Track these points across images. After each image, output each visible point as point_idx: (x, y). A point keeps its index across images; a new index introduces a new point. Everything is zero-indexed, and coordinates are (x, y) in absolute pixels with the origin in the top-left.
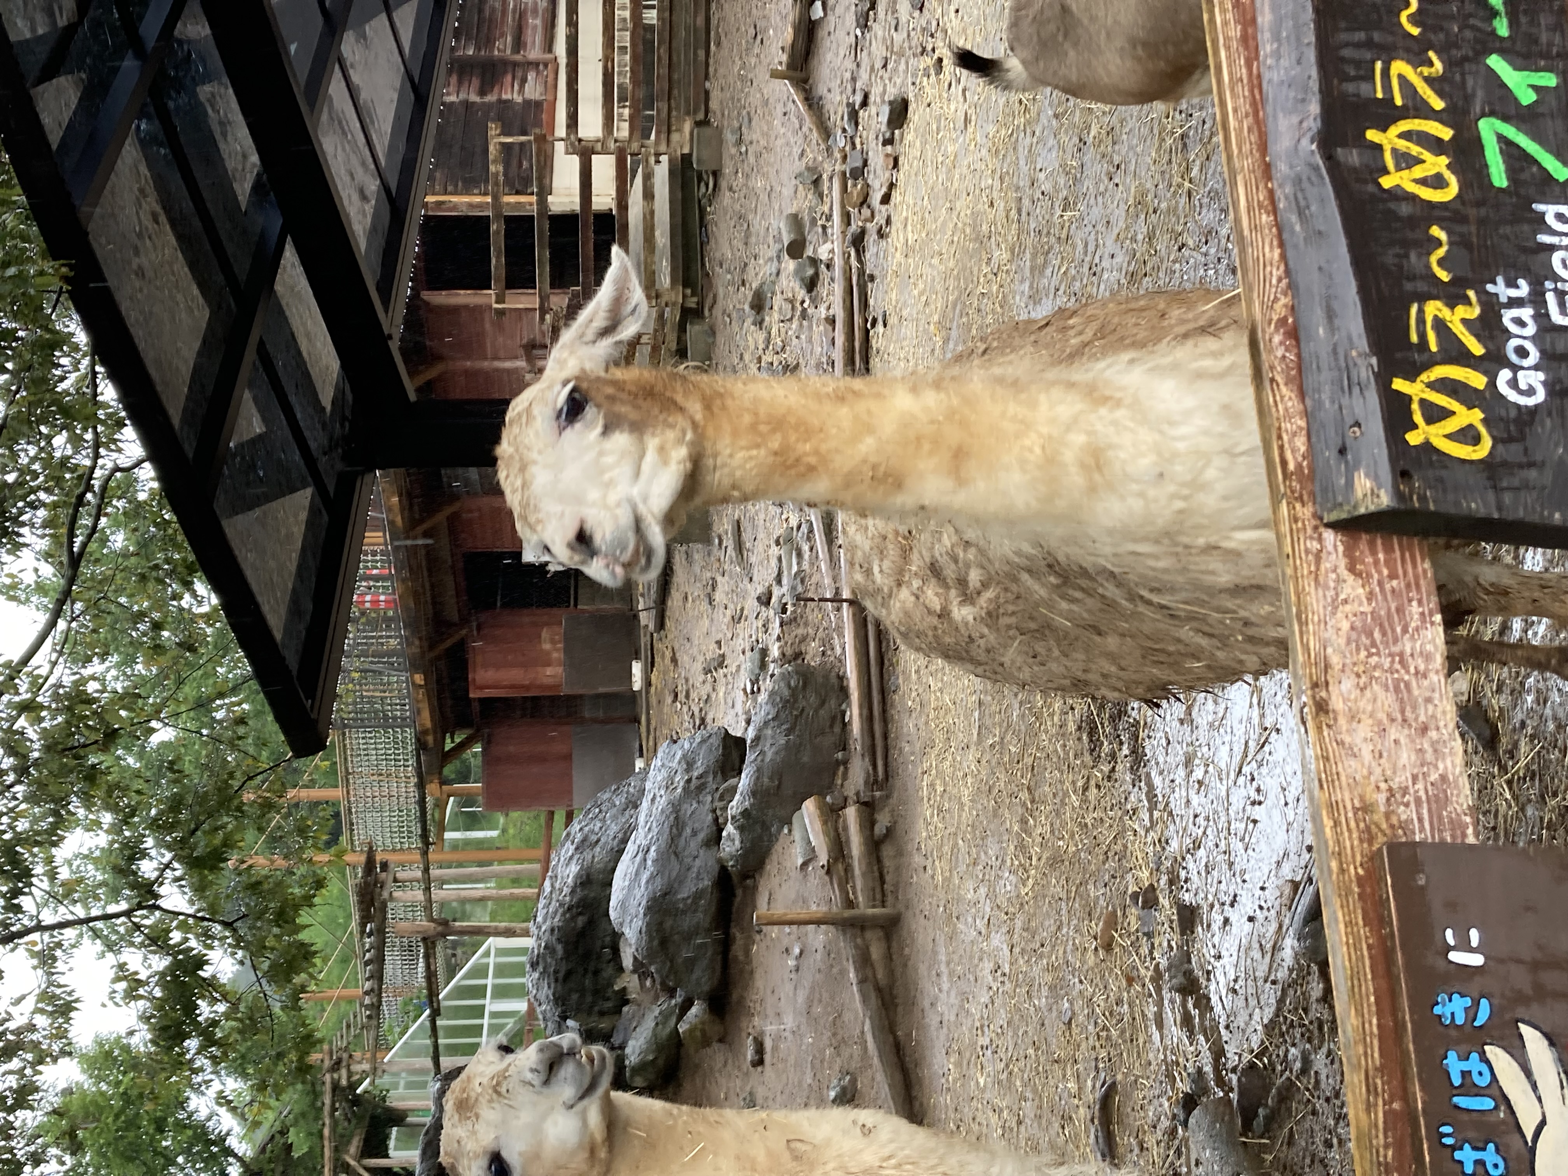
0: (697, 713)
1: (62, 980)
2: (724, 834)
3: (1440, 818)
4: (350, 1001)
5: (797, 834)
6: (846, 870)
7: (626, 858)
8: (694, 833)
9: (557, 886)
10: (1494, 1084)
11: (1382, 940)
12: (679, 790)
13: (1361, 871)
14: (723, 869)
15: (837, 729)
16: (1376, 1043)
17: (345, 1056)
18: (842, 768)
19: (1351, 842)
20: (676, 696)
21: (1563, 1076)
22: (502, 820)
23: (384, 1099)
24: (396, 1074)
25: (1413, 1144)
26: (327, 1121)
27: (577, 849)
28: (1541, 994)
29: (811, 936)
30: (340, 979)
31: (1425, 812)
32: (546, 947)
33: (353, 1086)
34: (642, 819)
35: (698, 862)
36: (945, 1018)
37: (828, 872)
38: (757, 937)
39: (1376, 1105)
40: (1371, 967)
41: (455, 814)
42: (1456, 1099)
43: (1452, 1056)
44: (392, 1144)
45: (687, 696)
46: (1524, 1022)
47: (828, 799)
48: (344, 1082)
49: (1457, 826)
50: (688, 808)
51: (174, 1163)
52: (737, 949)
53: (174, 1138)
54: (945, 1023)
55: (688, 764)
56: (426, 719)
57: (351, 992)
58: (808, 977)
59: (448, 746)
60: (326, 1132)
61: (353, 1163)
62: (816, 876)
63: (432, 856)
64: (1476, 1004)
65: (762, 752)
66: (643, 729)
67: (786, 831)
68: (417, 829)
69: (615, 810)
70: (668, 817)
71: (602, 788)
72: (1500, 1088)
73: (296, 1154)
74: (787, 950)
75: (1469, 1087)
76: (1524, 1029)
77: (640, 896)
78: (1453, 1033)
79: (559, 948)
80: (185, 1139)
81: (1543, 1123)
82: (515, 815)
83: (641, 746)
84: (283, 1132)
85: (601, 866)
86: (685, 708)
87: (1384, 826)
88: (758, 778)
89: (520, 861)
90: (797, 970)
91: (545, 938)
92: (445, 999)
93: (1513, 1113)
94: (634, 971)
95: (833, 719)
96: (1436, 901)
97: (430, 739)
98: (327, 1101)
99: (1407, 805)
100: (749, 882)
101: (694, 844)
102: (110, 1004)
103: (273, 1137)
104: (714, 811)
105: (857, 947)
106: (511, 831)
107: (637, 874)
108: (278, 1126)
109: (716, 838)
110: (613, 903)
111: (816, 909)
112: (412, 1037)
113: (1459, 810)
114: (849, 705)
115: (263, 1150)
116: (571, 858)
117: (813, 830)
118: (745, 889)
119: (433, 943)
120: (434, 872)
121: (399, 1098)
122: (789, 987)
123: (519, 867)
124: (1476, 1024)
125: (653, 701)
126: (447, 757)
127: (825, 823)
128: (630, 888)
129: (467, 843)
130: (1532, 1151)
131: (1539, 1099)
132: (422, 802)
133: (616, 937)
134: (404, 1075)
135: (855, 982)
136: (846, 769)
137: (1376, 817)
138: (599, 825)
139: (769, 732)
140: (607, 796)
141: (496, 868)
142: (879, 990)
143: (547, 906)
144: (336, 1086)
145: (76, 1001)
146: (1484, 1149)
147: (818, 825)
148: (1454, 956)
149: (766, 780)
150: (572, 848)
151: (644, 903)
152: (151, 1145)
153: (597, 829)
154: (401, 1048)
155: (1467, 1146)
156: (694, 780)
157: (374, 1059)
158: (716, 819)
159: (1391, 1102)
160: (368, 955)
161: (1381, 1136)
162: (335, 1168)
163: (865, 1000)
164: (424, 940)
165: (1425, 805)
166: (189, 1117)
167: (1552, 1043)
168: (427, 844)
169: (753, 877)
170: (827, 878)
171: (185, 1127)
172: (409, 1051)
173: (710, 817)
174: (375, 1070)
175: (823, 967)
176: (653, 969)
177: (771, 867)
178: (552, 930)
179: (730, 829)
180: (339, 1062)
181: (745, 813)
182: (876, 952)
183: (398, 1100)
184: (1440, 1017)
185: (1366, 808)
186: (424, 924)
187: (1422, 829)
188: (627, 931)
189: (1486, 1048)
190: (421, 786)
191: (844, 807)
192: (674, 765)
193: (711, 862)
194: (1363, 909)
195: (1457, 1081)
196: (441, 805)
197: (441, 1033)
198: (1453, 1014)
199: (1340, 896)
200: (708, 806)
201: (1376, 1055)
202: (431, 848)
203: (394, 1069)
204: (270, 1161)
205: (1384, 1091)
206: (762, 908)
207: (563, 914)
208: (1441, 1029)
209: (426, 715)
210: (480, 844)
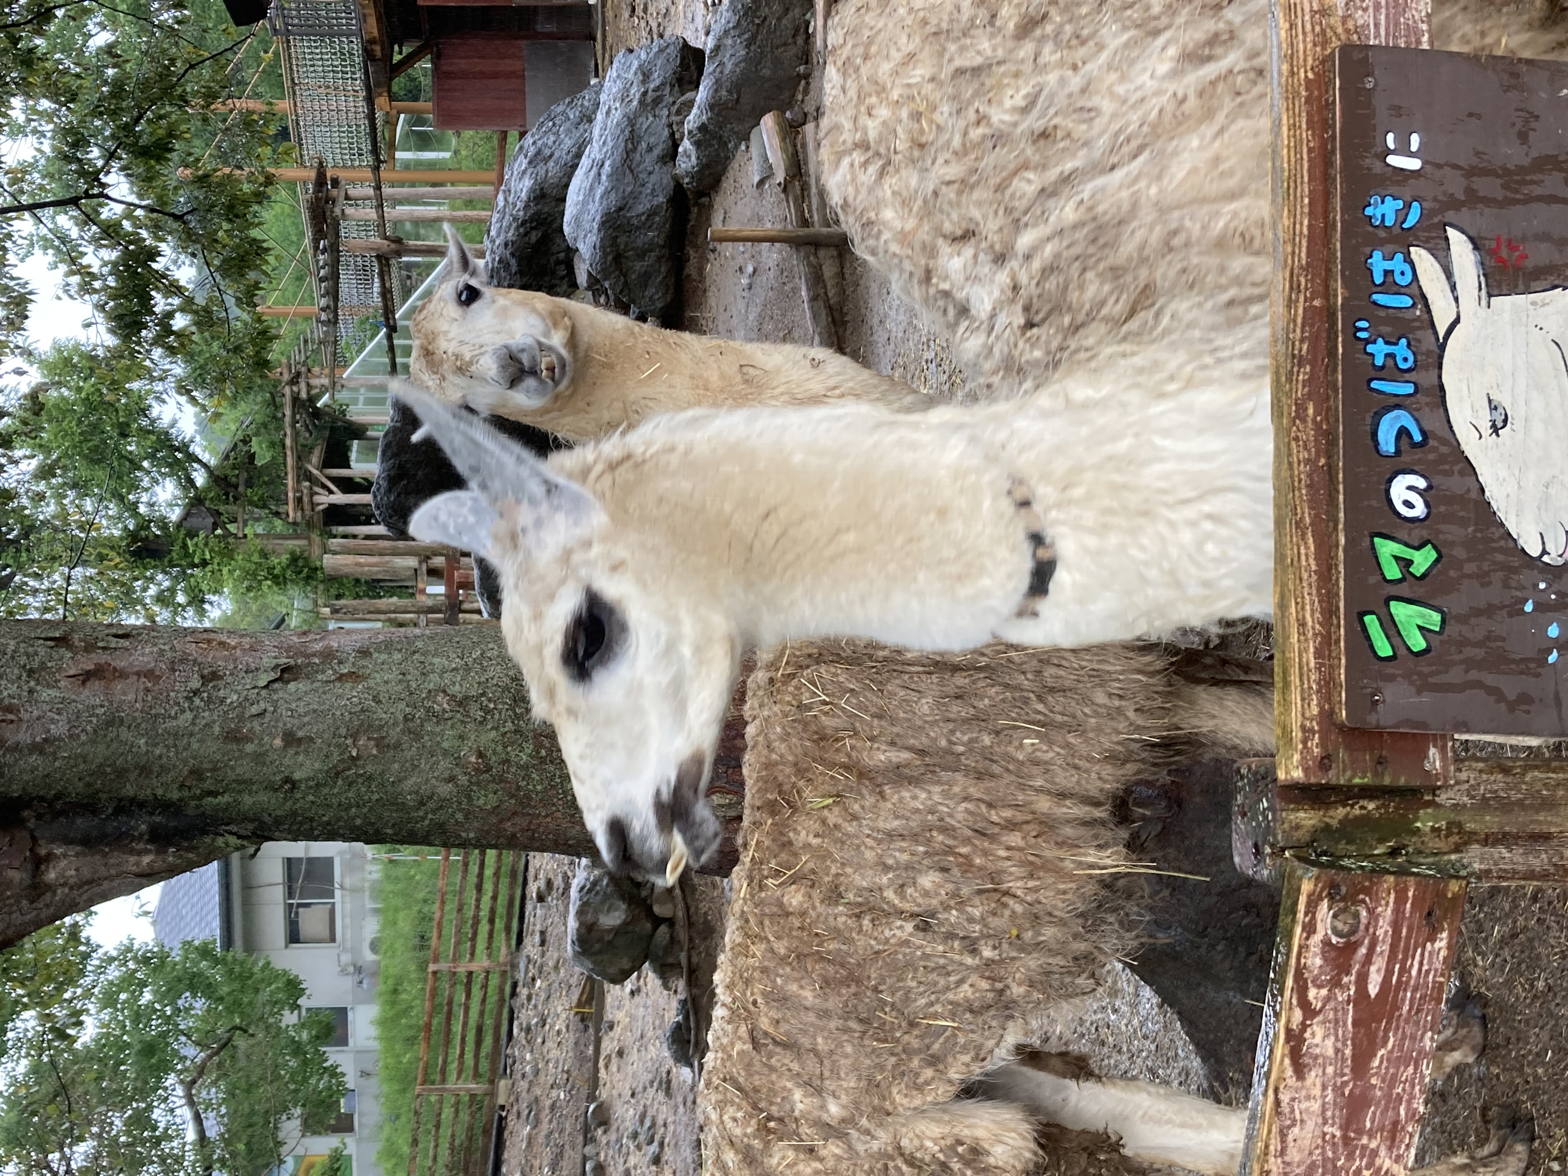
0: (655, 29)
1: (15, 273)
2: (680, 149)
3: (1397, 24)
4: (307, 318)
5: (754, 151)
6: (802, 190)
7: (579, 173)
8: (650, 149)
9: (511, 200)
10: (1415, 285)
11: (1323, 143)
12: (635, 103)
13: (1310, 75)
14: (678, 186)
15: (800, 41)
16: (1304, 243)
17: (303, 369)
18: (803, 82)
19: (1305, 46)
20: (633, 10)
21: (1482, 278)
22: (454, 141)
23: (343, 413)
24: (356, 390)
25: (1329, 338)
26: (289, 432)
27: (530, 163)
28: (1473, 199)
29: (764, 254)
30: (295, 295)
31: (1383, 17)
32: (500, 262)
33: (312, 400)
34: (596, 132)
35: (654, 178)
36: (893, 335)
37: (785, 190)
38: (711, 256)
39: (1297, 300)
40: (1309, 171)
41: (407, 135)
42: (1375, 297)
43: (1377, 255)
44: (353, 456)
45: (645, 10)
46: (1452, 226)
47: (788, 114)
48: (304, 395)
49: (1413, 31)
50: (645, 122)
51: (140, 468)
52: (691, 269)
53: (138, 444)
54: (892, 339)
55: (644, 74)
56: (372, 27)
57: (306, 309)
58: (761, 294)
59: (397, 58)
60: (288, 442)
61: (315, 472)
62: (772, 193)
63: (383, 175)
64: (1408, 206)
65: (721, 64)
66: (599, 46)
67: (743, 147)
68: (366, 146)
69: (568, 123)
70: (623, 131)
71: (556, 101)
72: (1420, 287)
73: (259, 463)
74: (741, 269)
75: (1389, 285)
76: (1451, 232)
77: (595, 211)
78: (1382, 234)
79: (513, 262)
80: (149, 443)
81: (1457, 321)
82: (468, 133)
83: (596, 65)
84: (246, 441)
85: (556, 180)
86: (643, 24)
87: (1340, 30)
88: (716, 91)
89: (474, 183)
90: (750, 288)
91: (498, 252)
92: (401, 318)
93: (1429, 311)
94: (589, 288)
95: (797, 30)
96: (1381, 104)
97: (377, 49)
98: (288, 412)
99: (1365, 10)
100: (705, 200)
101: (649, 161)
102: (65, 297)
103: (236, 445)
104: (670, 126)
105: (810, 264)
106: (464, 153)
107: (592, 188)
108: (240, 435)
109: (671, 154)
110: (567, 218)
111: (769, 226)
112: (370, 354)
113: (1417, 17)
114: (814, 15)
115: (227, 457)
116: (524, 172)
117: (771, 145)
118: (701, 206)
119: (387, 260)
120: (386, 190)
121: (358, 413)
122: (741, 305)
123: (472, 189)
124: (1405, 226)
125: (610, 14)
126: (396, 69)
127: (783, 139)
128: (585, 203)
129: (419, 164)
130: (1443, 347)
131: (1456, 299)
132: (371, 117)
133: (571, 252)
134: (362, 391)
135: (806, 299)
136: (808, 84)
137: (1332, 20)
138: (552, 138)
139: (729, 42)
140: (561, 108)
141: (449, 189)
142: (830, 308)
143: (501, 220)
144: (296, 399)
145: (31, 293)
146: (1396, 344)
147: (776, 141)
148: (1392, 160)
149: (724, 93)
150: (525, 162)
151: (598, 218)
152: (116, 448)
153: (550, 143)
154: (359, 365)
155: (1380, 340)
156: (650, 93)
157: (332, 376)
158: (672, 134)
159: (1312, 299)
160: (322, 272)
161: (1298, 330)
162: (298, 476)
163: (815, 317)
164: (378, 257)
165: (1383, 11)
166: (152, 424)
167: (1476, 247)
168: (378, 161)
169: (709, 195)
170: (783, 196)
171: (149, 432)
172: (367, 368)
173: (666, 132)
174: (334, 384)
175: (776, 285)
176: (607, 284)
177: (727, 184)
178: (506, 245)
179: (686, 145)
180: (298, 374)
181: (702, 128)
182: (829, 270)
183: (358, 414)
184: (1370, 218)
185: (1324, 12)
186: (376, 240)
187: (1377, 35)
188: (581, 246)
189: (1412, 249)
190: (370, 100)
191: (804, 124)
192: (630, 76)
193: (667, 180)
194: (1309, 114)
195: (1378, 279)
196: (391, 124)
197: (398, 352)
198: (1383, 216)
199: (1287, 98)
200: (664, 120)
201: (1303, 255)
202: (383, 166)
203: (352, 384)
204: (234, 467)
205: (1306, 289)
206: (717, 225)
207: (517, 228)
208: (1371, 229)
209: (372, 21)
210: (432, 165)
